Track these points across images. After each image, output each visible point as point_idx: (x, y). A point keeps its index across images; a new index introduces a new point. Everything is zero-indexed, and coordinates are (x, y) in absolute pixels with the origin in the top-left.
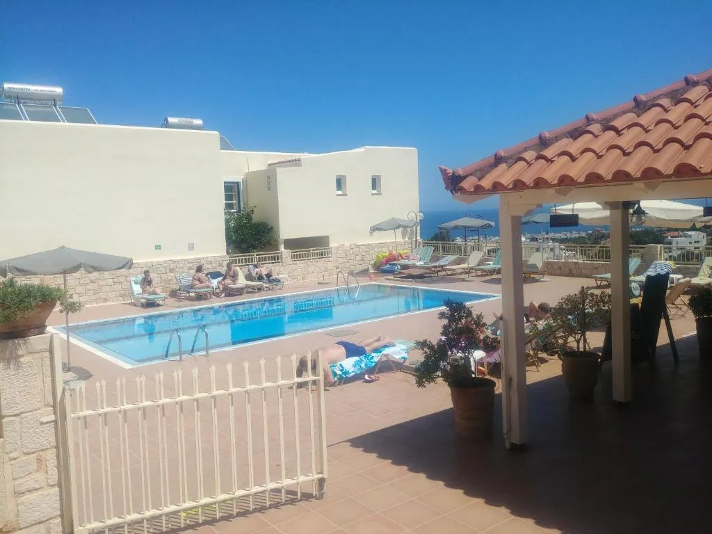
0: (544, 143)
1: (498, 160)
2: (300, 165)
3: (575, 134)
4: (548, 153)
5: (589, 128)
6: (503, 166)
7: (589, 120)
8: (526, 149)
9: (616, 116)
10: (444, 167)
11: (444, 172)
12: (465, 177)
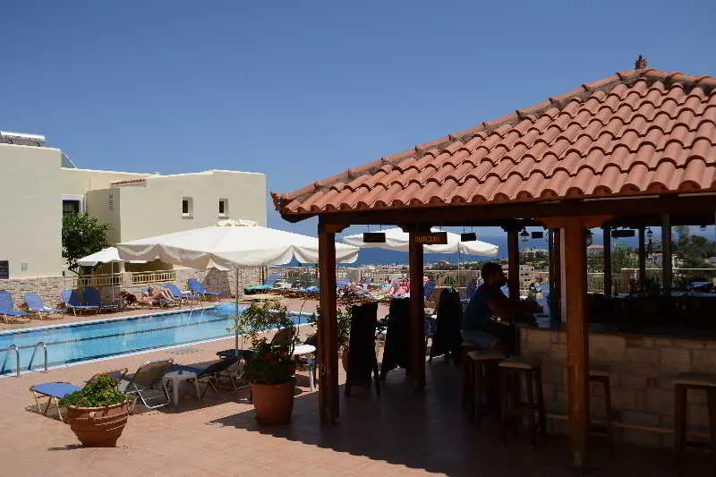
0: (351, 177)
1: (317, 188)
2: (145, 185)
3: (373, 171)
4: (353, 184)
5: (383, 168)
6: (320, 193)
7: (384, 162)
8: (337, 181)
9: (401, 160)
10: (274, 192)
11: (274, 196)
12: (292, 200)
